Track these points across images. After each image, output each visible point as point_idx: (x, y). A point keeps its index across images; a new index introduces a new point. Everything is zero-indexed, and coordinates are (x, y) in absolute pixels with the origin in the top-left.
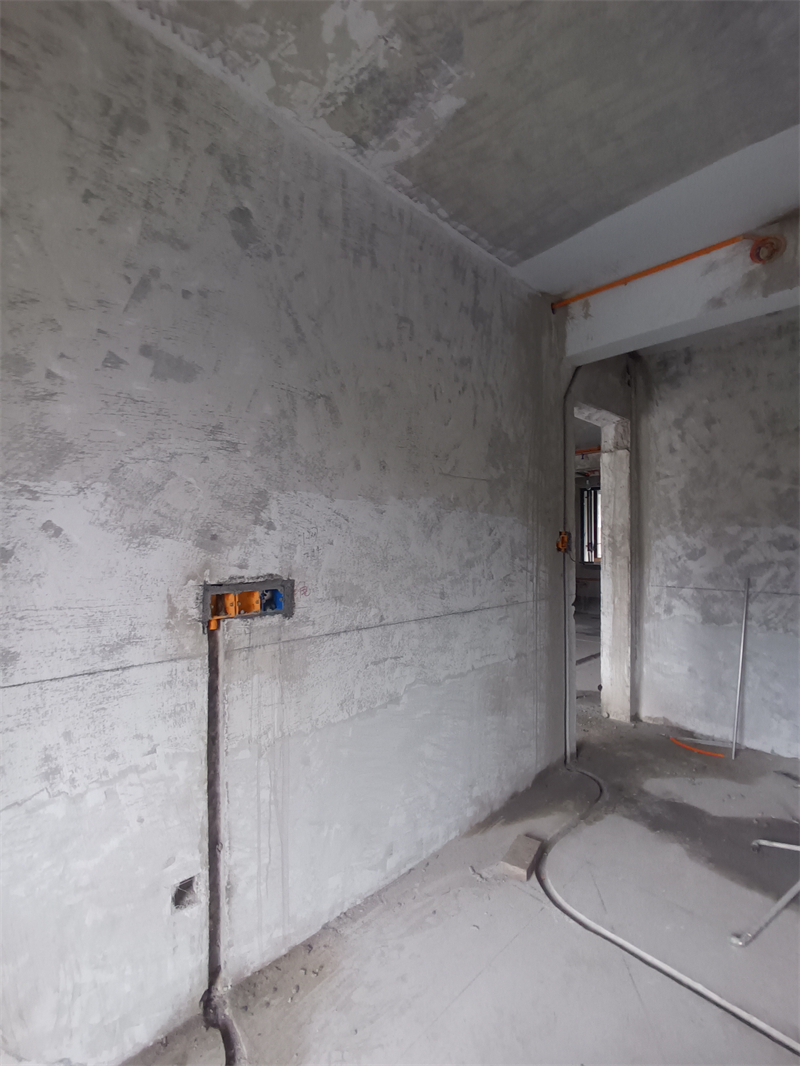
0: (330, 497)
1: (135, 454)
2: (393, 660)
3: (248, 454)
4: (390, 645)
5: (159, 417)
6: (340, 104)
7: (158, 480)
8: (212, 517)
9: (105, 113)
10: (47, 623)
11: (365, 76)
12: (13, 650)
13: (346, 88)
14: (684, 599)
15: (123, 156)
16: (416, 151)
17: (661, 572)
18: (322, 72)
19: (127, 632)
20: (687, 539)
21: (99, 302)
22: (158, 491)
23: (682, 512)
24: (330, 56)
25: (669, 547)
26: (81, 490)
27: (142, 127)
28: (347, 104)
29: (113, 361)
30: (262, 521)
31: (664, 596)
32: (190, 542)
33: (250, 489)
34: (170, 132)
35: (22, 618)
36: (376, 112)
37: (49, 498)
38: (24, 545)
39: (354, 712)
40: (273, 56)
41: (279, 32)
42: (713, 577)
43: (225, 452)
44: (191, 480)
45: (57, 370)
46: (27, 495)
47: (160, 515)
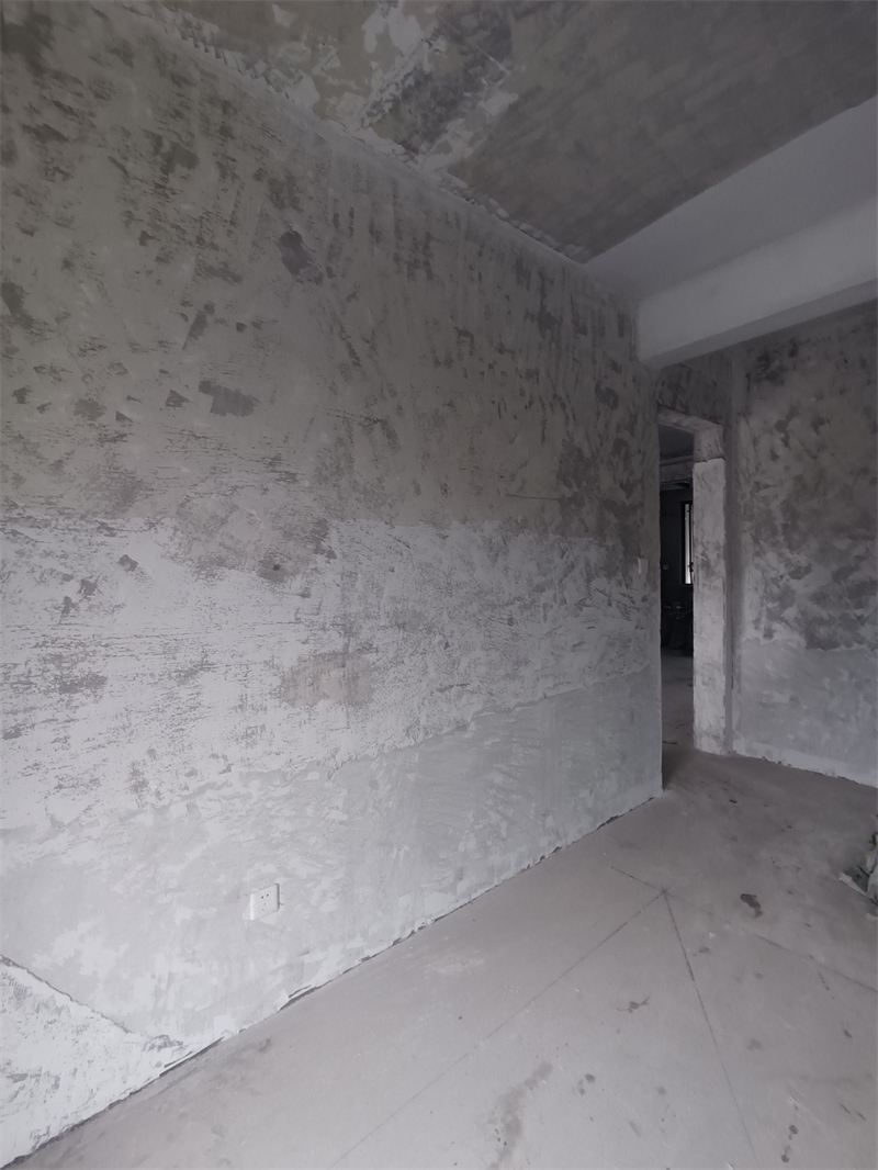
0: (390, 523)
1: (199, 489)
2: (459, 688)
3: (307, 484)
4: (455, 672)
5: (221, 452)
6: (387, 111)
7: (221, 514)
8: (274, 548)
9: (157, 152)
10: (128, 650)
11: (410, 81)
12: (100, 675)
13: (392, 94)
14: (787, 623)
15: (174, 194)
16: (469, 152)
17: (761, 592)
18: (366, 83)
19: (199, 659)
20: (790, 556)
21: (160, 342)
22: (223, 524)
23: (785, 526)
24: (374, 65)
25: (770, 565)
26: (152, 525)
27: (191, 161)
28: (395, 110)
29: (176, 400)
30: (324, 551)
31: (764, 619)
32: (254, 572)
33: (309, 519)
34: (218, 163)
35: (106, 646)
36: (425, 116)
37: (123, 534)
38: (105, 579)
39: (420, 739)
40: (316, 70)
41: (320, 46)
42: (820, 598)
43: (284, 483)
44: (254, 512)
45: (126, 413)
46: (106, 532)
47: (225, 547)
